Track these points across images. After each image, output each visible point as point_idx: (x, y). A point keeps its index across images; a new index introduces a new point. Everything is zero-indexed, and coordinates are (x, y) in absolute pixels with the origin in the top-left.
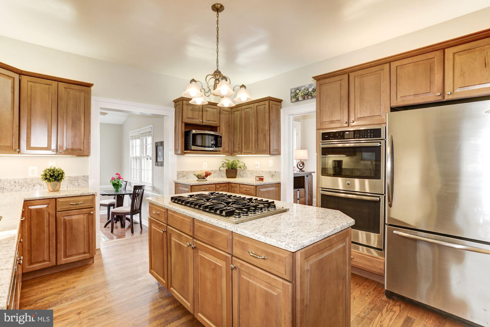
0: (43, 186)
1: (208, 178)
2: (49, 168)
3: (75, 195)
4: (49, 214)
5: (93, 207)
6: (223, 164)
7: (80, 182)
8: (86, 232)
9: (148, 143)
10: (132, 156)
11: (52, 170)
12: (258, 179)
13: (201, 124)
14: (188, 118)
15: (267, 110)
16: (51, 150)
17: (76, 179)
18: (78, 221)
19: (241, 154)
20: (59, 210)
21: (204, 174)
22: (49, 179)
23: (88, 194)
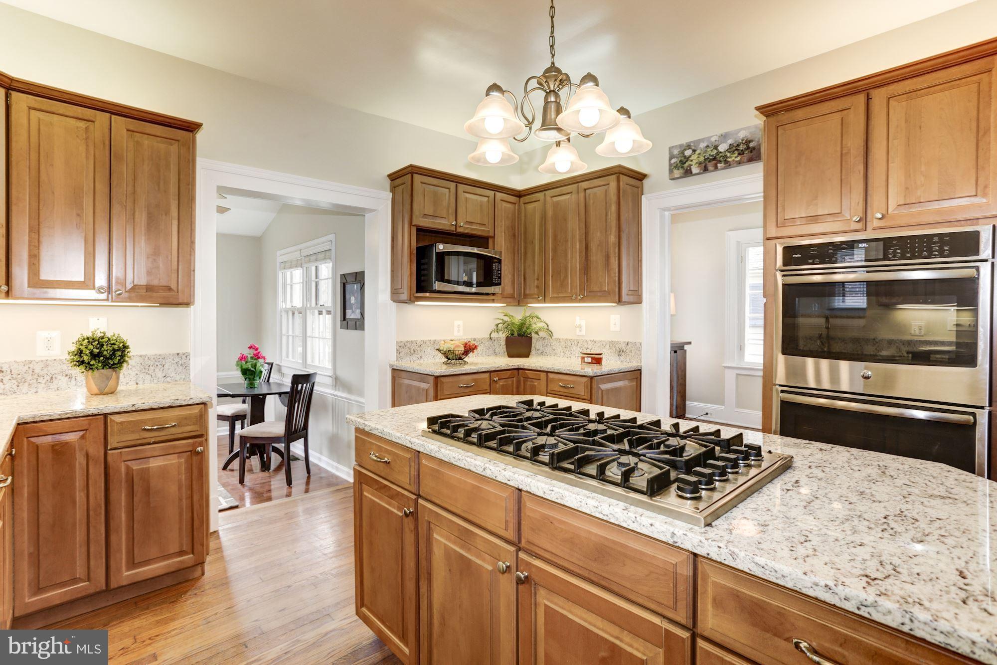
0: (76, 379)
1: (470, 358)
2: (90, 335)
3: (156, 404)
4: (87, 456)
5: (201, 436)
6: (497, 325)
7: (169, 369)
8: (184, 500)
9: (320, 278)
10: (284, 307)
11: (95, 341)
12: (589, 360)
13: (453, 231)
14: (426, 216)
15: (613, 197)
16: (94, 288)
17: (159, 361)
18: (163, 471)
19: (545, 302)
20: (113, 446)
21: (462, 349)
22: (88, 363)
23: (190, 403)
